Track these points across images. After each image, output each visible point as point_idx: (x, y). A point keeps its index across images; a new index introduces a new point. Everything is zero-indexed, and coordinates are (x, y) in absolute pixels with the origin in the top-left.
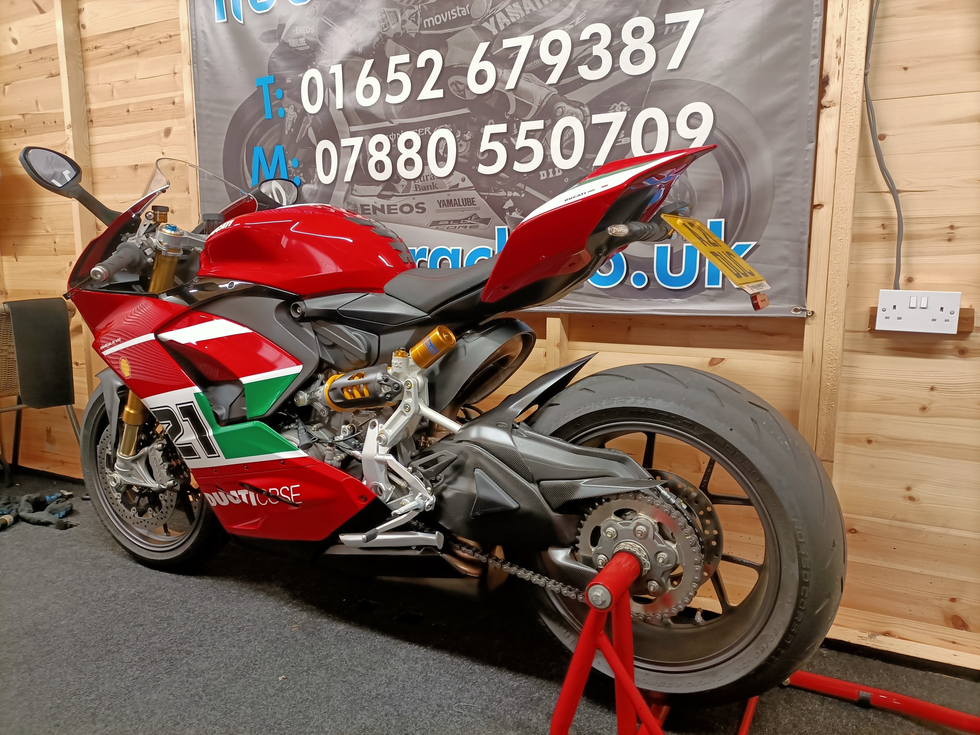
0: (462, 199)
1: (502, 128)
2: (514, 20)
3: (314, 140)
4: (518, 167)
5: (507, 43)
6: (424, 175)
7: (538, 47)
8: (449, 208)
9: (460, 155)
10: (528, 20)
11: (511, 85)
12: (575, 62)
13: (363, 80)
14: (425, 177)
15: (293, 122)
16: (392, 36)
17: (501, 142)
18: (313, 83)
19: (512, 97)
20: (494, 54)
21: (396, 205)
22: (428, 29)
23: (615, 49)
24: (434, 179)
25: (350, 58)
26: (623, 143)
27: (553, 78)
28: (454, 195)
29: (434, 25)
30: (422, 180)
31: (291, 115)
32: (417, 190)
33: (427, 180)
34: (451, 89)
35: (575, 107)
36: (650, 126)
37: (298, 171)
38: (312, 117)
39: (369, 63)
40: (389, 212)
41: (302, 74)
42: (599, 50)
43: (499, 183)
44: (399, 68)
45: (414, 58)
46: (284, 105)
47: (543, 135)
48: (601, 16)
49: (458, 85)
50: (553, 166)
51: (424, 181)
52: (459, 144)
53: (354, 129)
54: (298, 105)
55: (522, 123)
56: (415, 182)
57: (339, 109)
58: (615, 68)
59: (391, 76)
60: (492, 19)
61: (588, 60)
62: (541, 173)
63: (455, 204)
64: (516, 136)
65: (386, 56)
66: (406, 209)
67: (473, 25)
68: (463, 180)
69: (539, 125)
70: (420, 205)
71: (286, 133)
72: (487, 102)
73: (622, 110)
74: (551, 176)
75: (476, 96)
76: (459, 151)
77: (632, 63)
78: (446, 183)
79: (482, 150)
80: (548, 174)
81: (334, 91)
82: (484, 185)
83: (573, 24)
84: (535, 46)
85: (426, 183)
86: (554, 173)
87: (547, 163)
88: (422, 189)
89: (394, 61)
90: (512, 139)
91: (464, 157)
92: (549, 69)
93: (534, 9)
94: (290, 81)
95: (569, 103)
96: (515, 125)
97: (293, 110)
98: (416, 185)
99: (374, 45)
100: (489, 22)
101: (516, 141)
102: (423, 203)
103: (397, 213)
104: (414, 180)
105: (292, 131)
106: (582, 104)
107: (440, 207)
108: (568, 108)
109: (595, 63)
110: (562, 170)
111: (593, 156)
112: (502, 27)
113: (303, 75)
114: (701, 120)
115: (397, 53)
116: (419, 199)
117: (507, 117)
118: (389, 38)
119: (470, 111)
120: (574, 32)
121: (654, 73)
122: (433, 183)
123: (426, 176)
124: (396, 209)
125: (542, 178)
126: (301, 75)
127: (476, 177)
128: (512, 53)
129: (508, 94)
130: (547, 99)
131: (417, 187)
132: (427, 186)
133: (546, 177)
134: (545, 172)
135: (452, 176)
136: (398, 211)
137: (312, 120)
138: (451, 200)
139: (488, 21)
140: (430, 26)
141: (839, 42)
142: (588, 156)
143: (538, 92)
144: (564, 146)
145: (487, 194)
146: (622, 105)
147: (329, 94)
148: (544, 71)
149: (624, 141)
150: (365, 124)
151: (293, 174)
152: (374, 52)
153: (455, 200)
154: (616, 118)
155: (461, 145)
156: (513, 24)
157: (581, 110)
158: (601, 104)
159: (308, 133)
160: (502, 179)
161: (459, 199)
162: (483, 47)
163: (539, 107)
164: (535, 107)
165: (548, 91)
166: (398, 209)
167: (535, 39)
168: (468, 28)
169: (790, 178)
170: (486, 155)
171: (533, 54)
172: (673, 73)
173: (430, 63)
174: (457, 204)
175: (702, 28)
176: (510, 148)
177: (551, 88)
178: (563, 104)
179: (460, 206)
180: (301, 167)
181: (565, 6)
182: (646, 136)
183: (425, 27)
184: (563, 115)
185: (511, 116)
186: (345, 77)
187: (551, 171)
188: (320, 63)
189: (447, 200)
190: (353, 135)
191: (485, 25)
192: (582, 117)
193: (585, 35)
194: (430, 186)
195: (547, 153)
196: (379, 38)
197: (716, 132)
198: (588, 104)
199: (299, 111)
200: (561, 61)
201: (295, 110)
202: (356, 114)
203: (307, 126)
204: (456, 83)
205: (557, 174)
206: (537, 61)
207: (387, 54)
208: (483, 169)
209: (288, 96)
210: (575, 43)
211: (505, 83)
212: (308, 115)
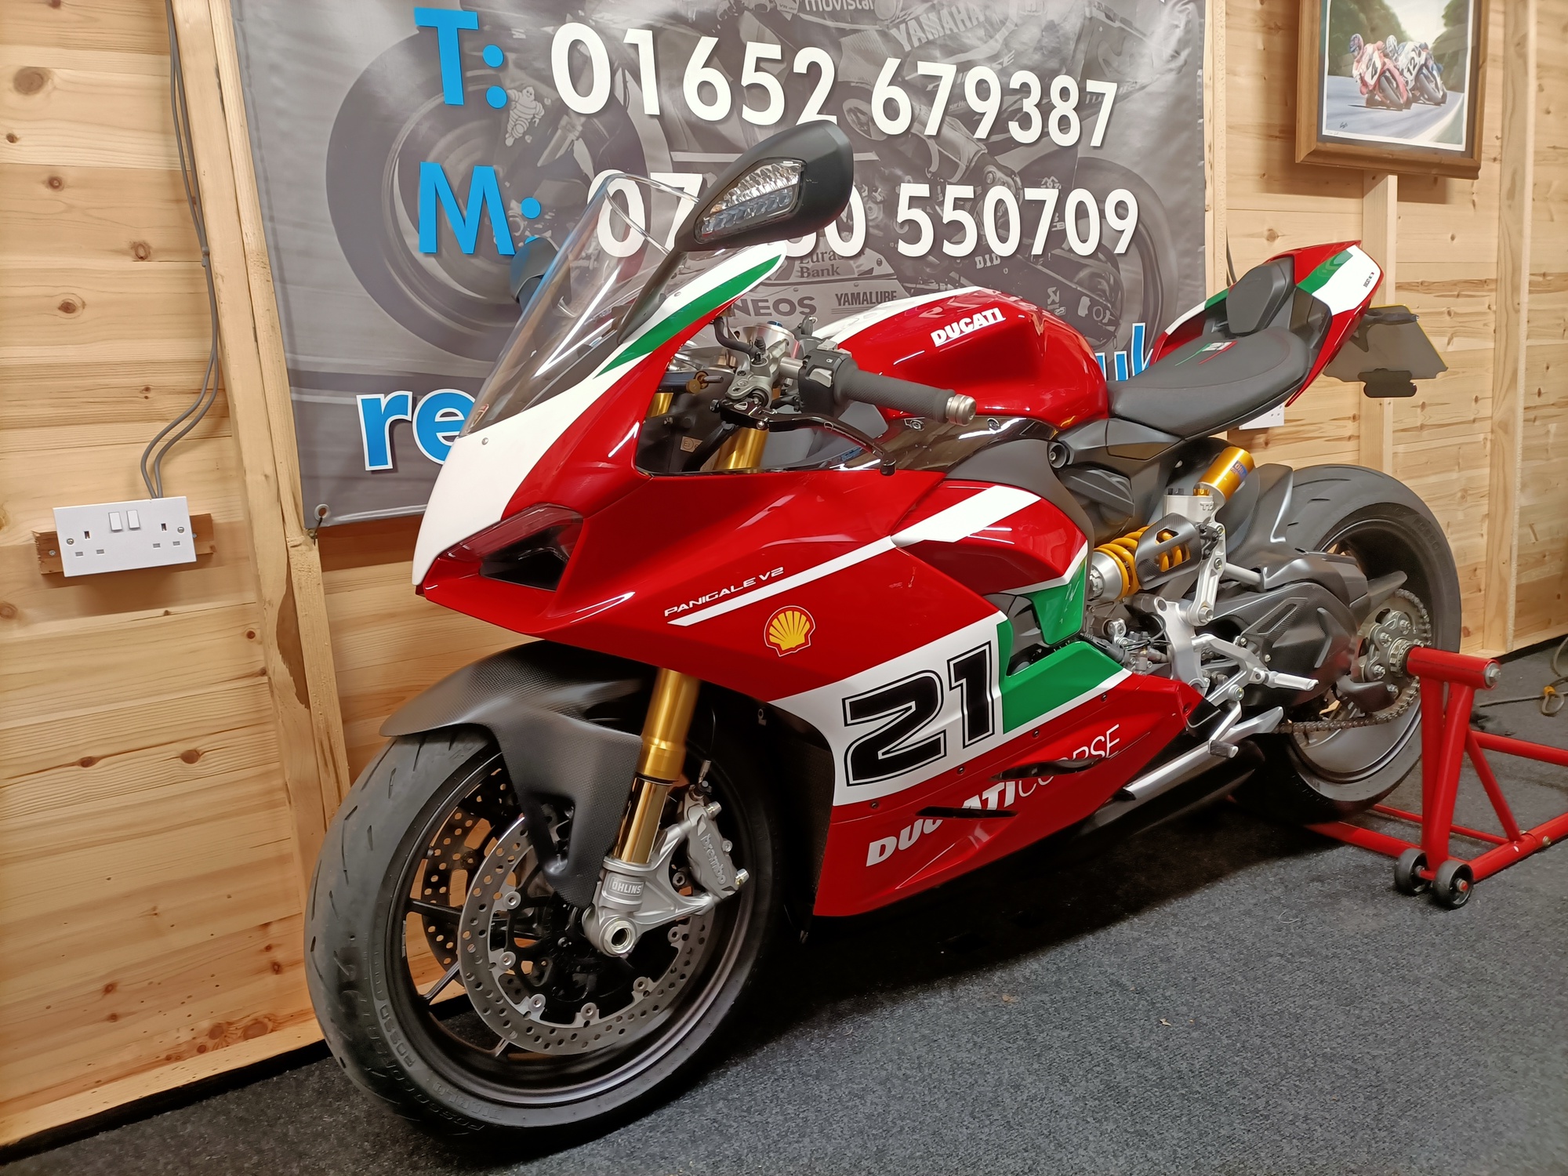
0: (877, 293)
1: (923, 190)
2: (931, 37)
3: (587, 166)
4: (949, 249)
5: (925, 68)
6: (819, 251)
7: (963, 84)
8: (854, 306)
9: (870, 224)
10: (949, 43)
11: (931, 129)
12: (1005, 115)
13: (696, 71)
14: (820, 256)
15: (532, 123)
16: (752, 6)
17: (924, 210)
18: (579, 51)
19: (934, 147)
20: (907, 78)
21: (767, 301)
22: (811, 13)
23: (1045, 108)
24: (835, 259)
25: (671, 24)
26: (1058, 228)
27: (982, 131)
28: (864, 286)
29: (821, 9)
30: (815, 259)
31: (525, 107)
32: (802, 276)
33: (823, 260)
34: (849, 119)
35: (1007, 175)
36: (1081, 211)
37: (540, 226)
38: (583, 119)
39: (706, 45)
40: (757, 314)
41: (552, 28)
42: (1029, 105)
43: (928, 270)
44: (762, 65)
45: (789, 55)
46: (507, 83)
47: (972, 206)
48: (1030, 63)
49: (859, 114)
50: (990, 251)
51: (818, 261)
52: (867, 206)
53: (680, 157)
54: (544, 89)
55: (948, 187)
56: (802, 263)
57: (652, 116)
58: (1044, 133)
59: (749, 76)
60: (903, 26)
61: (1019, 116)
62: (977, 259)
63: (863, 300)
64: (942, 204)
65: (740, 39)
66: (785, 307)
67: (877, 27)
68: (879, 263)
69: (967, 192)
70: (806, 302)
71: (509, 142)
72: (902, 148)
73: (1054, 187)
74: (989, 264)
75: (885, 137)
76: (870, 218)
77: (1060, 130)
78: (854, 266)
79: (900, 220)
80: (985, 262)
81: (637, 77)
82: (909, 273)
83: (1001, 64)
84: (959, 81)
85: (820, 265)
86: (991, 260)
87: (982, 247)
88: (813, 276)
89: (754, 51)
90: (937, 207)
91: (877, 227)
92: (977, 117)
93: (955, 30)
94: (524, 37)
95: (1000, 168)
96: (939, 187)
97: (533, 97)
98: (802, 268)
99: (718, 14)
100: (899, 29)
101: (942, 210)
102: (811, 299)
103: (770, 314)
104: (801, 258)
105: (528, 139)
106: (1013, 172)
107: (840, 305)
108: (999, 175)
109: (1025, 122)
110: (1001, 257)
111: (1031, 241)
112: (916, 44)
113: (555, 31)
114: (1127, 210)
115: (760, 39)
116: (804, 291)
117: (929, 176)
118: (747, 9)
119: (877, 158)
120: (1004, 74)
121: (1080, 147)
122: (833, 265)
123: (822, 254)
124: (768, 308)
125: (979, 266)
126: (549, 29)
127: (895, 258)
128: (930, 83)
129: (927, 140)
130: (976, 159)
131: (805, 270)
132: (822, 270)
133: (982, 265)
134: (981, 258)
135: (863, 256)
136: (771, 310)
137: (583, 125)
138: (859, 294)
139: (897, 26)
140: (815, 9)
141: (1210, 147)
142: (1026, 241)
143: (968, 146)
144: (999, 225)
145: (914, 286)
146: (1053, 181)
147: (625, 82)
148: (972, 120)
149: (1059, 227)
150: (706, 150)
151: (524, 231)
152: (719, 27)
153: (865, 293)
154: (1048, 195)
155: (870, 209)
156: (929, 42)
157: (1013, 179)
158: (1032, 176)
159: (572, 151)
160: (930, 265)
161: (871, 293)
162: (891, 65)
163: (968, 167)
164: (963, 166)
165: (977, 148)
166: (771, 307)
167: (958, 71)
168: (871, 30)
169: (1188, 281)
170: (906, 228)
171: (957, 94)
172: (1096, 151)
173: (814, 69)
174: (867, 300)
175: (1117, 105)
176: (936, 220)
177: (980, 144)
178: (992, 168)
179: (871, 303)
180: (547, 217)
181: (991, 37)
182: (1079, 222)
183: (808, 9)
184: (994, 183)
185: (933, 174)
186: (660, 57)
187: (987, 257)
188: (596, 16)
189: (853, 294)
190: (681, 168)
191: (894, 32)
192: (1013, 189)
193: (1015, 83)
194: (828, 270)
195: (982, 233)
196: (729, 5)
197: (1140, 226)
198: (1021, 174)
199: (548, 102)
200: (989, 109)
201: (538, 98)
202: (688, 131)
203: (572, 136)
204: (855, 111)
205: (996, 262)
206: (962, 103)
207: (742, 35)
208: (904, 248)
209: (519, 66)
210: (1006, 91)
211: (925, 125)
212: (573, 115)
